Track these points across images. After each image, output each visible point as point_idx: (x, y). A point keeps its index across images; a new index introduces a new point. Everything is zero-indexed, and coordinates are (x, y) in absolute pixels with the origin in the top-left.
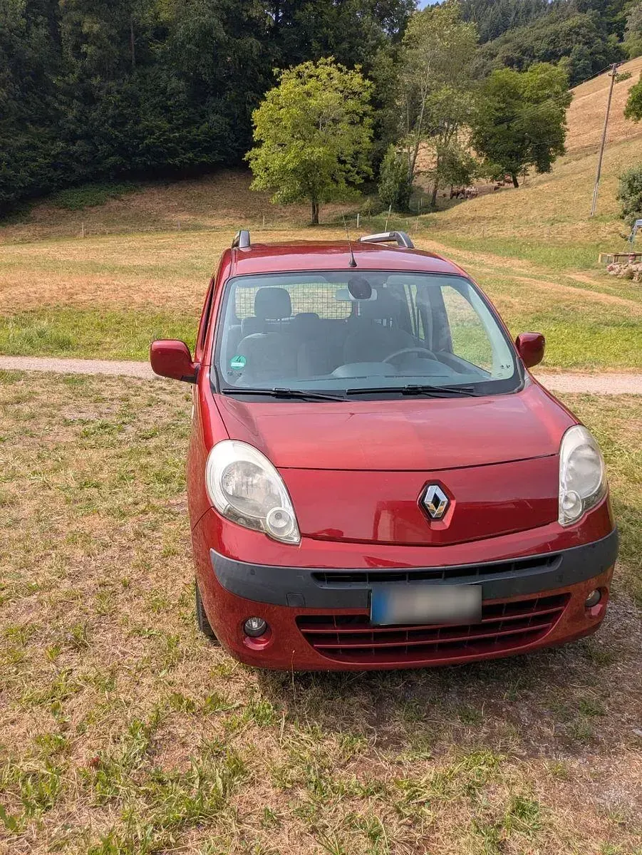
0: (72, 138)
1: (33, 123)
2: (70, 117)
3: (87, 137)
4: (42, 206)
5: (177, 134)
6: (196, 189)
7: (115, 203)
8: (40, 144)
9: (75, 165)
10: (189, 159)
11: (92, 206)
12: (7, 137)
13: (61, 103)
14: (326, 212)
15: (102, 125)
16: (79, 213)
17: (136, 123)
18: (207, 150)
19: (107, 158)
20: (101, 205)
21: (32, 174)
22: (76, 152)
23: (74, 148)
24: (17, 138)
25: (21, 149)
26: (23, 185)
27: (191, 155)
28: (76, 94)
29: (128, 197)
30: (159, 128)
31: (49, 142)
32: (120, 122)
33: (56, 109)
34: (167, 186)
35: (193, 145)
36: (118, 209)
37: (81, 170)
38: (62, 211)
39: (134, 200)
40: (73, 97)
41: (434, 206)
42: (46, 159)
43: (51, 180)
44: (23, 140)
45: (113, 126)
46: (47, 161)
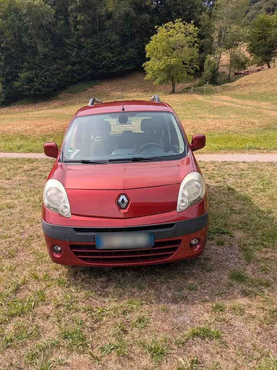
0: (74, 64)
1: (59, 59)
2: (73, 55)
3: (80, 63)
4: (63, 93)
5: (115, 59)
6: (124, 81)
7: (91, 89)
8: (61, 68)
9: (75, 75)
10: (121, 69)
11: (82, 91)
12: (49, 66)
13: (70, 50)
14: (179, 87)
15: (85, 57)
16: (77, 94)
17: (100, 55)
18: (128, 64)
19: (88, 71)
20: (85, 91)
21: (59, 80)
22: (75, 70)
23: (74, 68)
24: (53, 66)
25: (54, 70)
26: (55, 85)
27: (121, 67)
28: (75, 46)
29: (96, 87)
30: (108, 57)
31: (65, 67)
32: (92, 56)
33: (67, 53)
34: (112, 81)
35: (122, 63)
36: (92, 92)
37: (78, 77)
38: (70, 94)
39: (98, 87)
40: (74, 47)
41: (229, 80)
42: (64, 73)
43: (66, 82)
44: (55, 66)
45: (89, 57)
46: (64, 74)
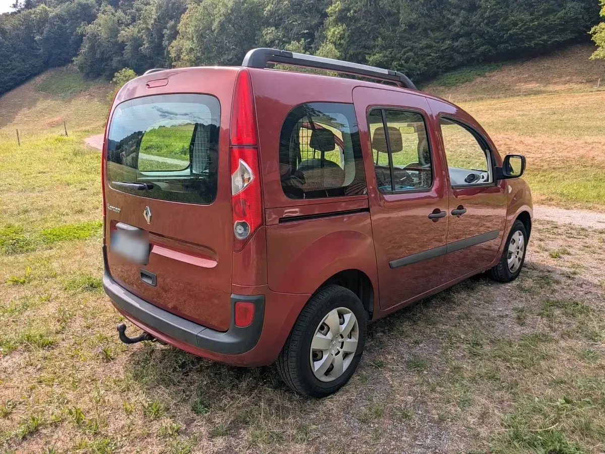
0: (456, 37)
1: (432, 31)
2: (457, 22)
3: (467, 34)
4: (430, 85)
5: (536, 23)
6: (546, 63)
7: (479, 79)
8: (434, 44)
9: (456, 55)
10: (543, 41)
11: (463, 83)
12: (415, 42)
13: (453, 14)
15: (479, 25)
16: (453, 88)
17: (505, 19)
18: (562, 31)
19: (479, 48)
20: (470, 81)
21: (426, 65)
22: (457, 46)
23: (456, 44)
24: (421, 42)
25: (422, 49)
26: (419, 73)
27: (545, 37)
28: (464, 6)
29: (491, 74)
30: (522, 20)
31: (441, 42)
32: (491, 22)
33: (448, 19)
34: (523, 62)
35: (548, 29)
36: (482, 83)
37: (459, 58)
38: (442, 88)
39: (494, 76)
40: (462, 9)
42: (437, 53)
43: (438, 67)
44: (424, 42)
45: (487, 24)
46: (438, 55)
